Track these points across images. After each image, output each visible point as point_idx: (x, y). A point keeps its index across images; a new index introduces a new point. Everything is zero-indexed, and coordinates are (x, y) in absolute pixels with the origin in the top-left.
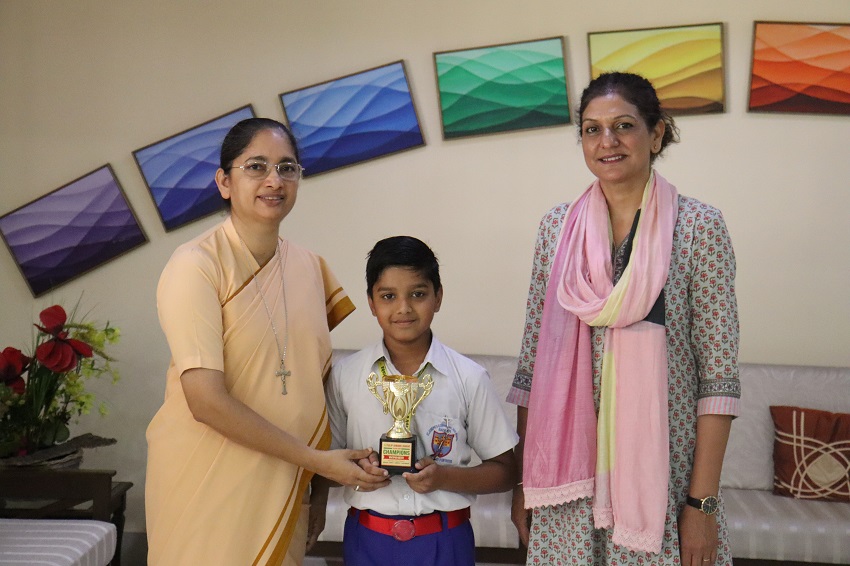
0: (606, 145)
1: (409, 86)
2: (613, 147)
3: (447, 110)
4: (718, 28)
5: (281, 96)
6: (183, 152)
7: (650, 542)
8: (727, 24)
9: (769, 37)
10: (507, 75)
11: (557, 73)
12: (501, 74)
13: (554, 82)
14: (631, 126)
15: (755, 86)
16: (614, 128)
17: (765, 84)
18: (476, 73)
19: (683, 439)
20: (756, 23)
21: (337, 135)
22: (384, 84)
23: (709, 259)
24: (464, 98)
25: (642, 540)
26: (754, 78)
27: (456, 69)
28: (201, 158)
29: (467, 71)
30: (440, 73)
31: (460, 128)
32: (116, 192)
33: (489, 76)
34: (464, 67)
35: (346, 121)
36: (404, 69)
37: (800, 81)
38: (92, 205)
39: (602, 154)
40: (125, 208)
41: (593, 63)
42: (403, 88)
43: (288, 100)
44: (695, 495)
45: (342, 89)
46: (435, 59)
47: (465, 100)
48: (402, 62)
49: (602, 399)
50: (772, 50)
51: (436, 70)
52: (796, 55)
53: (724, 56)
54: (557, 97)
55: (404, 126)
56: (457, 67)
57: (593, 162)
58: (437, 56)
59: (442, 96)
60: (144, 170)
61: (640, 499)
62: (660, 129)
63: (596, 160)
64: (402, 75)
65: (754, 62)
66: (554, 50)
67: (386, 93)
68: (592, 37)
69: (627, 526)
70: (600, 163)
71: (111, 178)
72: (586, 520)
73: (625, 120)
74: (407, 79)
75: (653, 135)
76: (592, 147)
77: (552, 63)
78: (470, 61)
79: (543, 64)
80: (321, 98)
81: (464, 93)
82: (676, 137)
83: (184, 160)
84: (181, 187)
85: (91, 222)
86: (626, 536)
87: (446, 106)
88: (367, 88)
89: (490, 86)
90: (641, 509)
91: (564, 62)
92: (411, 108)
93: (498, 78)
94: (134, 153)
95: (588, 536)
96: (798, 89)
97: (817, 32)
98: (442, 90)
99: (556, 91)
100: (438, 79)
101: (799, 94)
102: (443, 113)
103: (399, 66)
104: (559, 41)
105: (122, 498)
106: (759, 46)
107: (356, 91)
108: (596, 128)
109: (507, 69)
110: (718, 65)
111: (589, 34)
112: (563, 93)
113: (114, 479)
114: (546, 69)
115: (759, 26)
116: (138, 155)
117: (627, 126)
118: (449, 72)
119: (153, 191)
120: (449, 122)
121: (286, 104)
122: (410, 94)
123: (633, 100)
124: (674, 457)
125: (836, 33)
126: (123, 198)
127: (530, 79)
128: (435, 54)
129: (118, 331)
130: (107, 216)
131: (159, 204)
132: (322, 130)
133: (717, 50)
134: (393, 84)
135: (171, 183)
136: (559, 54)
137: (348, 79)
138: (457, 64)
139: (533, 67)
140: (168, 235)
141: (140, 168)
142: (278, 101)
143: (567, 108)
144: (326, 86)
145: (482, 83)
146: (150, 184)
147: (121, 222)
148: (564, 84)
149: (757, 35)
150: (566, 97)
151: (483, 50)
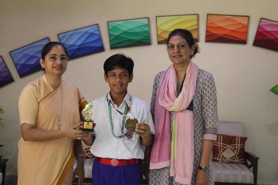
1: (100, 32)
4: (196, 16)
5: (58, 35)
6: (26, 52)
8: (199, 15)
9: (213, 19)
10: (130, 29)
11: (147, 29)
12: (128, 29)
13: (145, 32)
15: (207, 34)
17: (211, 34)
18: (121, 29)
20: (208, 15)
21: (76, 47)
22: (91, 31)
26: (207, 31)
27: (114, 27)
28: (32, 54)
29: (118, 28)
30: (110, 28)
31: (116, 46)
32: (4, 65)
33: (125, 29)
34: (117, 26)
35: (79, 43)
36: (98, 27)
37: (221, 33)
40: (7, 70)
41: (158, 26)
42: (98, 33)
43: (60, 36)
45: (79, 33)
47: (117, 37)
48: (97, 24)
50: (212, 23)
51: (108, 27)
52: (220, 25)
53: (198, 25)
54: (147, 36)
55: (98, 45)
56: (115, 26)
58: (109, 23)
59: (110, 35)
60: (13, 58)
64: (97, 29)
65: (207, 27)
66: (145, 21)
67: (92, 34)
68: (157, 18)
71: (2, 60)
74: (99, 30)
77: (145, 25)
78: (119, 25)
80: (71, 35)
81: (117, 34)
83: (26, 55)
84: (27, 63)
87: (111, 39)
88: (86, 33)
89: (125, 32)
91: (149, 25)
92: (100, 39)
93: (128, 30)
94: (10, 52)
96: (221, 35)
97: (225, 18)
98: (110, 33)
99: (146, 34)
100: (109, 30)
101: (221, 37)
102: (110, 41)
103: (96, 26)
104: (147, 19)
105: (5, 164)
106: (209, 22)
107: (82, 34)
109: (130, 27)
110: (196, 27)
111: (156, 17)
112: (148, 35)
113: (2, 158)
114: (143, 27)
116: (11, 53)
118: (112, 28)
119: (16, 65)
120: (112, 44)
122: (100, 35)
126: (6, 67)
127: (138, 31)
128: (108, 22)
129: (4, 110)
130: (1, 73)
131: (18, 69)
132: (71, 46)
133: (196, 22)
134: (94, 31)
135: (22, 62)
136: (147, 23)
137: (80, 30)
138: (114, 25)
139: (139, 27)
140: (20, 79)
141: (12, 57)
142: (57, 36)
143: (150, 40)
144: (73, 32)
145: (123, 31)
146: (15, 62)
147: (5, 75)
148: (149, 33)
149: (208, 18)
150: (149, 37)
151: (123, 22)
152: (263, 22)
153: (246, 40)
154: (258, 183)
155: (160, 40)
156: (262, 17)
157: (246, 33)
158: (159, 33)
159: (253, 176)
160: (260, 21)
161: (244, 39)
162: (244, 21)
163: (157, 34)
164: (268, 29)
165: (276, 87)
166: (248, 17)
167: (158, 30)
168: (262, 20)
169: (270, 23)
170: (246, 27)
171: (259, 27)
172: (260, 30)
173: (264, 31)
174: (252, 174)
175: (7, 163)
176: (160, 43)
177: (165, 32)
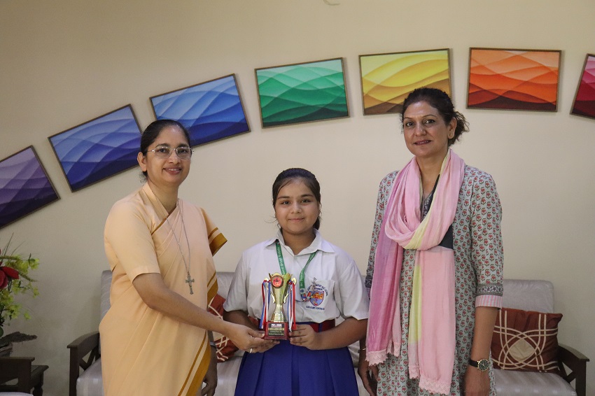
0: (418, 134)
1: (239, 91)
2: (422, 135)
3: (265, 107)
4: (445, 53)
5: (151, 99)
6: (84, 137)
7: (442, 387)
8: (452, 50)
9: (480, 58)
10: (305, 84)
11: (339, 83)
12: (300, 83)
13: (337, 89)
14: (434, 121)
15: (471, 91)
16: (423, 123)
17: (478, 90)
18: (284, 83)
19: (465, 322)
20: (471, 49)
21: (190, 125)
22: (221, 91)
23: (482, 206)
24: (276, 99)
25: (437, 386)
26: (470, 85)
27: (271, 80)
28: (96, 141)
29: (277, 82)
30: (260, 83)
31: (274, 120)
32: (38, 165)
33: (293, 85)
34: (277, 79)
35: (196, 115)
36: (235, 80)
37: (501, 88)
38: (20, 174)
39: (416, 140)
40: (43, 176)
41: (363, 76)
42: (235, 93)
43: (156, 102)
44: (474, 359)
45: (194, 93)
46: (256, 73)
47: (277, 101)
48: (233, 75)
49: (413, 296)
50: (482, 67)
51: (257, 81)
52: (499, 70)
53: (450, 71)
54: (339, 98)
55: (235, 119)
57: (411, 146)
58: (258, 71)
59: (261, 98)
60: (57, 150)
61: (436, 360)
62: (454, 123)
63: (412, 144)
64: (234, 84)
65: (470, 75)
66: (336, 67)
67: (223, 96)
68: (362, 58)
69: (428, 377)
70: (415, 146)
71: (33, 155)
72: (403, 373)
73: (430, 118)
74: (237, 87)
75: (449, 128)
76: (410, 135)
77: (335, 75)
78: (280, 75)
79: (328, 76)
80: (179, 99)
81: (276, 96)
82: (466, 128)
83: (84, 143)
84: (82, 161)
85: (19, 186)
86: (427, 384)
87: (264, 105)
88: (210, 93)
89: (293, 91)
90: (437, 366)
91: (343, 75)
92: (240, 107)
93: (299, 86)
94: (50, 138)
95: (405, 384)
96: (500, 93)
97: (511, 56)
98: (261, 94)
99: (338, 94)
100: (258, 87)
101: (501, 96)
102: (262, 110)
103: (232, 78)
104: (339, 61)
105: (41, 376)
106: (473, 65)
107: (202, 96)
108: (412, 123)
109: (305, 80)
110: (447, 77)
111: (360, 56)
112: (344, 96)
113: (33, 363)
114: (332, 80)
115: (473, 51)
116: (52, 140)
117: (432, 121)
118: (266, 82)
119: (62, 164)
120: (266, 115)
121: (155, 104)
122: (239, 97)
124: (460, 334)
125: (524, 56)
126: (42, 169)
127: (320, 86)
128: (256, 70)
129: (37, 261)
130: (30, 181)
131: (67, 173)
133: (445, 67)
134: (227, 90)
135: (76, 159)
136: (340, 70)
137: (197, 87)
138: (270, 76)
139: (322, 78)
140: (73, 194)
141: (54, 148)
142: (149, 101)
143: (346, 106)
144: (182, 91)
145: (288, 89)
146: (61, 159)
147: (41, 185)
148: (344, 90)
149: (472, 57)
150: (345, 99)
151: (289, 67)
152: (592, 62)
153: (556, 102)
155: (367, 106)
156: (590, 53)
157: (556, 87)
158: (366, 90)
160: (586, 62)
161: (550, 101)
162: (551, 63)
163: (363, 93)
166: (560, 52)
167: (364, 85)
168: (590, 58)
170: (556, 74)
171: (584, 73)
172: (587, 81)
173: (594, 83)
174: (573, 394)
175: (46, 374)
176: (368, 112)
177: (379, 88)
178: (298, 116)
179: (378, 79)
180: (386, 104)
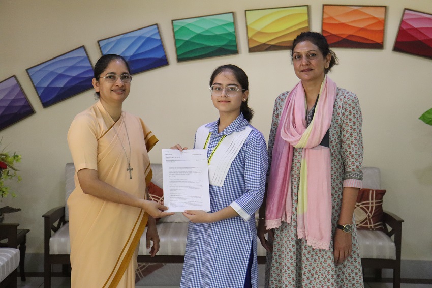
0: (304, 63)
1: (160, 36)
2: (307, 65)
3: (179, 48)
4: (306, 8)
5: (98, 42)
6: (51, 69)
7: (324, 245)
8: (310, 6)
9: (330, 12)
10: (207, 31)
11: (231, 30)
12: (203, 30)
13: (229, 34)
14: (315, 55)
16: (308, 56)
17: (328, 34)
18: (193, 30)
19: (337, 199)
20: (324, 5)
22: (148, 35)
23: (349, 117)
24: (187, 41)
25: (321, 244)
26: (323, 31)
27: (183, 27)
28: (60, 72)
29: (188, 29)
30: (175, 30)
31: (185, 56)
32: (19, 89)
33: (198, 31)
34: (186, 27)
35: (130, 53)
36: (158, 28)
37: (345, 33)
38: (6, 96)
39: (302, 68)
40: (23, 97)
41: (248, 25)
42: (158, 37)
43: (102, 44)
44: (341, 224)
45: (129, 38)
46: (172, 23)
47: (187, 43)
48: (156, 24)
49: (301, 181)
50: (331, 18)
51: (173, 29)
52: (343, 20)
53: (309, 21)
54: (231, 41)
55: (158, 55)
57: (298, 73)
58: (174, 22)
59: (176, 41)
60: (32, 78)
61: (320, 226)
62: (329, 58)
63: (299, 72)
64: (157, 31)
65: (323, 23)
66: (229, 18)
67: (149, 40)
68: (247, 12)
69: (314, 238)
70: (302, 73)
71: (16, 82)
72: (293, 235)
73: (313, 52)
74: (159, 33)
75: (326, 60)
76: (298, 66)
77: (228, 24)
78: (189, 24)
79: (224, 25)
80: (118, 42)
81: (187, 39)
82: (337, 62)
83: (52, 73)
84: (51, 86)
85: (6, 104)
86: (314, 242)
87: (178, 46)
88: (140, 37)
89: (199, 36)
90: (320, 230)
91: (234, 24)
92: (161, 47)
93: (203, 32)
94: (27, 70)
95: (294, 243)
96: (344, 37)
97: (352, 9)
98: (176, 38)
99: (231, 38)
100: (174, 33)
101: (344, 39)
102: (177, 49)
103: (155, 27)
104: (231, 14)
105: (25, 236)
106: (325, 16)
107: (135, 39)
108: (300, 56)
109: (207, 27)
110: (307, 25)
111: (246, 11)
112: (234, 39)
113: (19, 228)
114: (226, 27)
115: (325, 6)
116: (29, 71)
117: (314, 55)
118: (179, 29)
119: (36, 88)
120: (179, 54)
121: (101, 46)
122: (161, 40)
123: (316, 44)
124: (333, 207)
125: (360, 10)
126: (22, 92)
127: (218, 32)
128: (173, 21)
129: (20, 157)
130: (14, 101)
131: (40, 94)
133: (306, 18)
134: (152, 35)
135: (46, 85)
136: (232, 21)
137: (130, 33)
138: (183, 25)
139: (219, 27)
140: (44, 109)
141: (30, 77)
142: (97, 44)
143: (236, 46)
144: (119, 37)
145: (195, 34)
146: (35, 85)
147: (21, 103)
148: (234, 35)
149: (324, 11)
150: (236, 41)
151: (195, 19)
152: (408, 14)
153: (382, 42)
154: (402, 258)
155: (251, 46)
156: (407, 7)
157: (382, 32)
158: (250, 35)
159: (395, 247)
160: (404, 14)
161: (379, 41)
162: (379, 14)
163: (248, 37)
164: (416, 25)
165: (427, 112)
166: (385, 7)
167: (248, 31)
168: (407, 12)
169: (418, 15)
170: (383, 23)
171: (402, 22)
172: (404, 28)
173: (410, 29)
174: (393, 244)
175: (28, 235)
176: (251, 50)
177: (259, 33)
178: (203, 53)
179: (259, 27)
180: (264, 44)
